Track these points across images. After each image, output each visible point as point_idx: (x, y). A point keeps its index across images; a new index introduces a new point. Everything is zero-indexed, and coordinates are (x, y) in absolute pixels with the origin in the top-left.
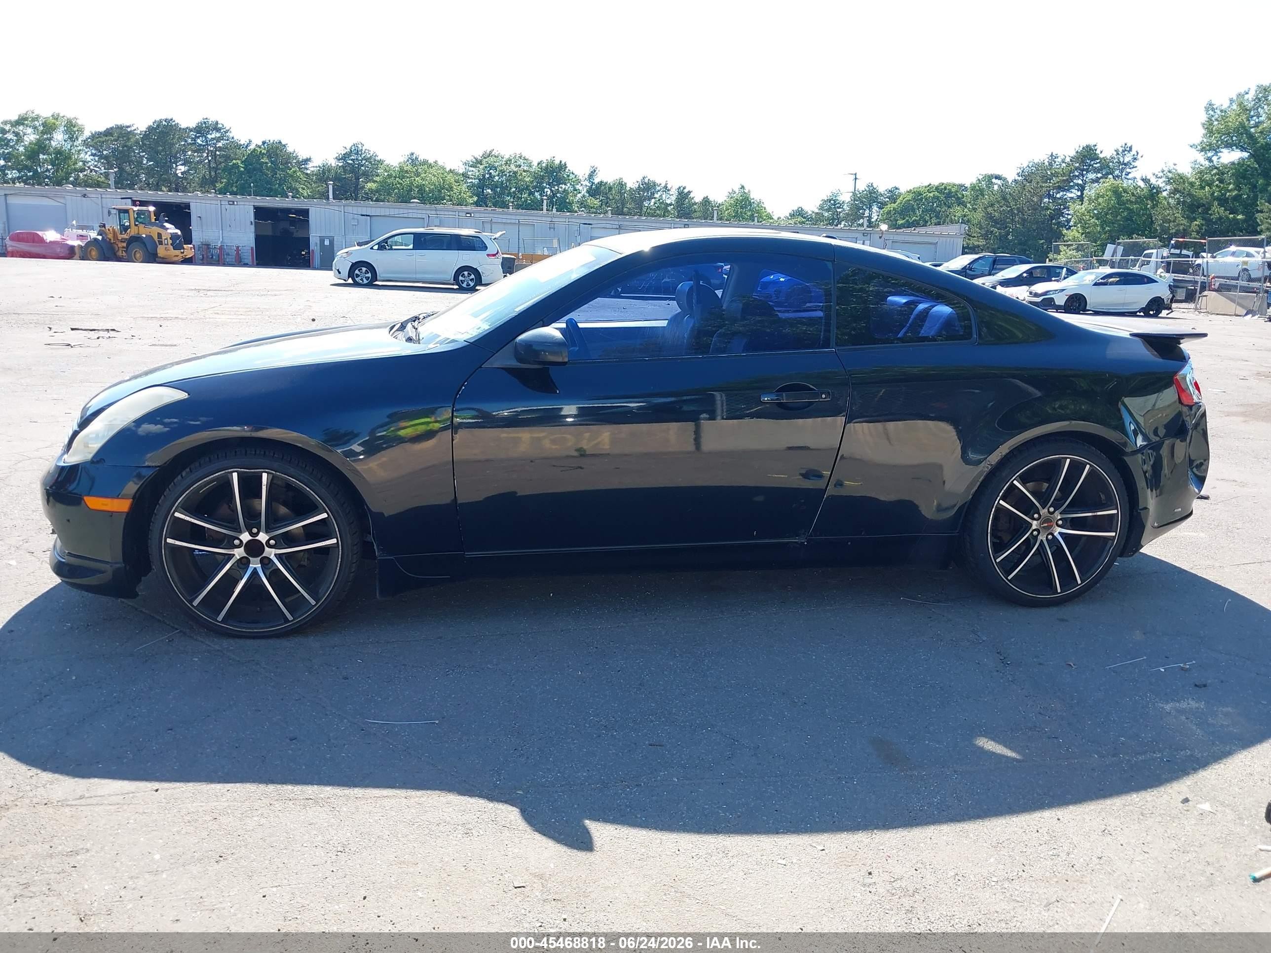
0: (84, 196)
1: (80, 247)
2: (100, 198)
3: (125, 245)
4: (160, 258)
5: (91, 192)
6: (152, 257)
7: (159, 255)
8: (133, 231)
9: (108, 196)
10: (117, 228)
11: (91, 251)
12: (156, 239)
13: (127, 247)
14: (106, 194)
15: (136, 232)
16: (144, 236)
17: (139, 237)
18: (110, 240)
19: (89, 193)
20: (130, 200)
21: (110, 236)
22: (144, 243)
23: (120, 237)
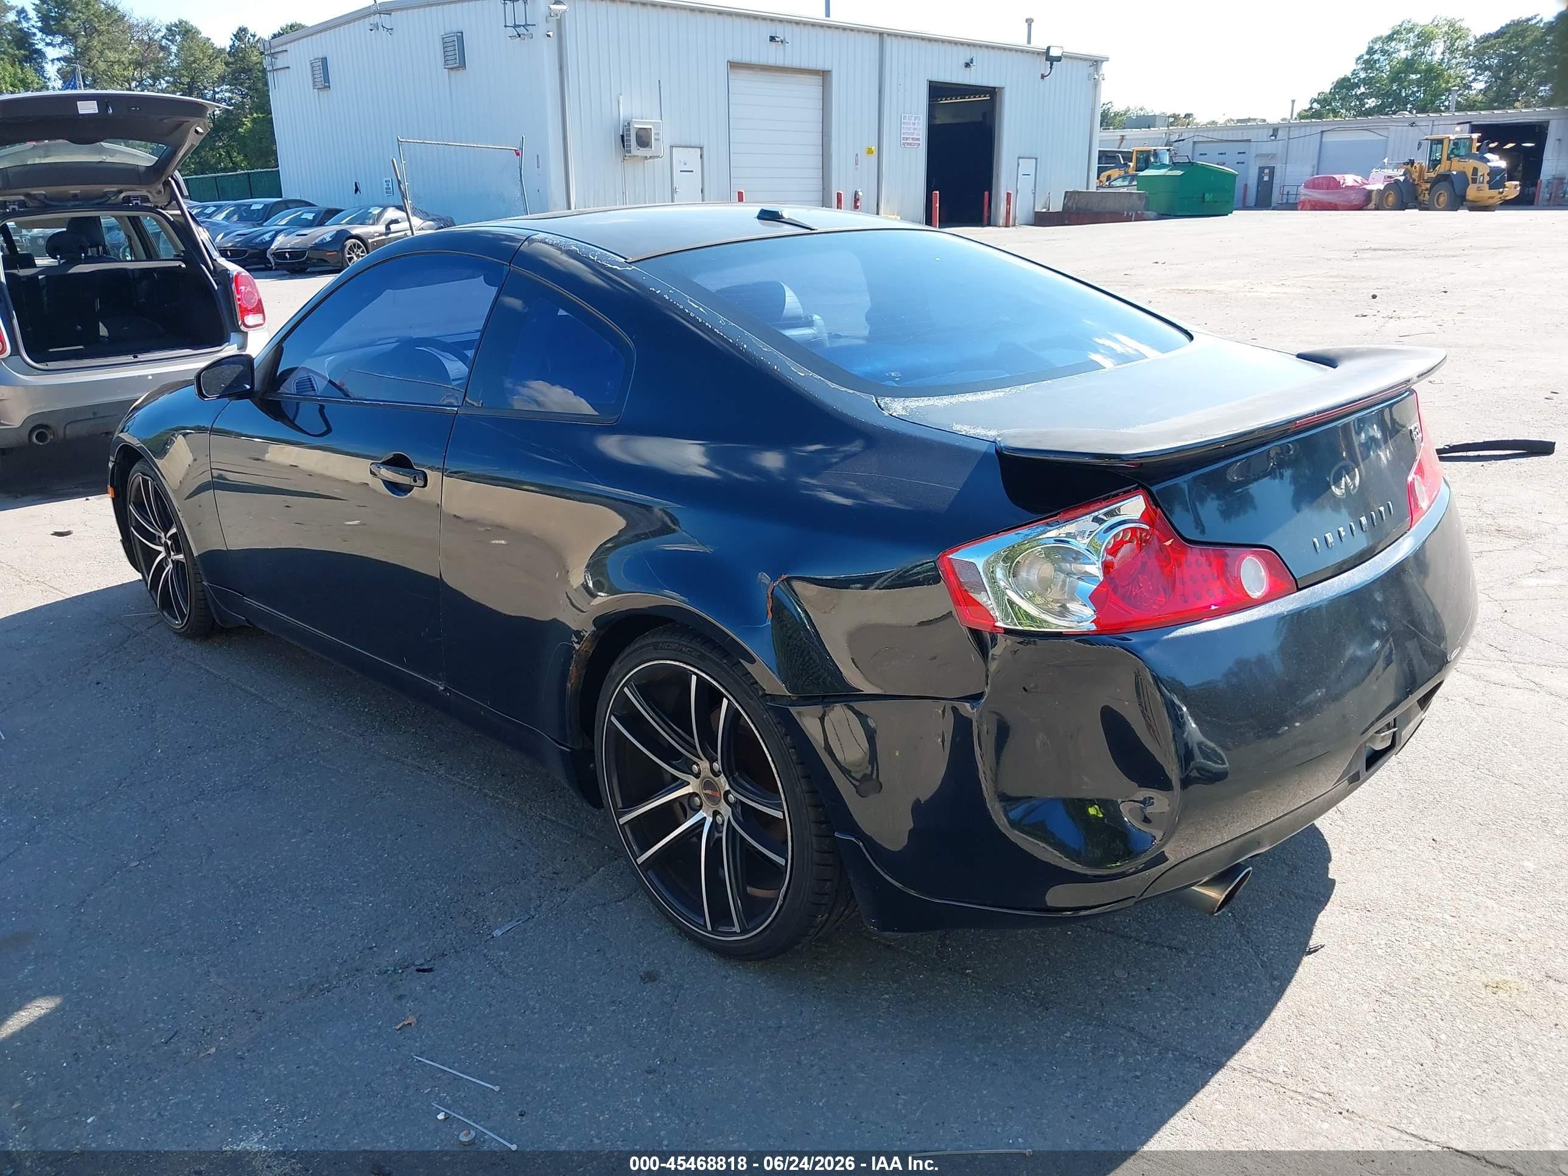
0: (1412, 124)
1: (1379, 191)
2: (1431, 126)
3: (1428, 186)
4: (1469, 201)
5: (1422, 120)
6: (1458, 202)
7: (1467, 197)
8: (1441, 169)
9: (1441, 123)
10: (1425, 163)
11: (1388, 195)
12: (1470, 176)
13: (1431, 187)
14: (1440, 120)
15: (1447, 169)
16: (1455, 173)
17: (1449, 175)
18: (1414, 180)
19: (1421, 121)
20: (1468, 125)
21: (1415, 176)
22: (1452, 183)
23: (1427, 175)
